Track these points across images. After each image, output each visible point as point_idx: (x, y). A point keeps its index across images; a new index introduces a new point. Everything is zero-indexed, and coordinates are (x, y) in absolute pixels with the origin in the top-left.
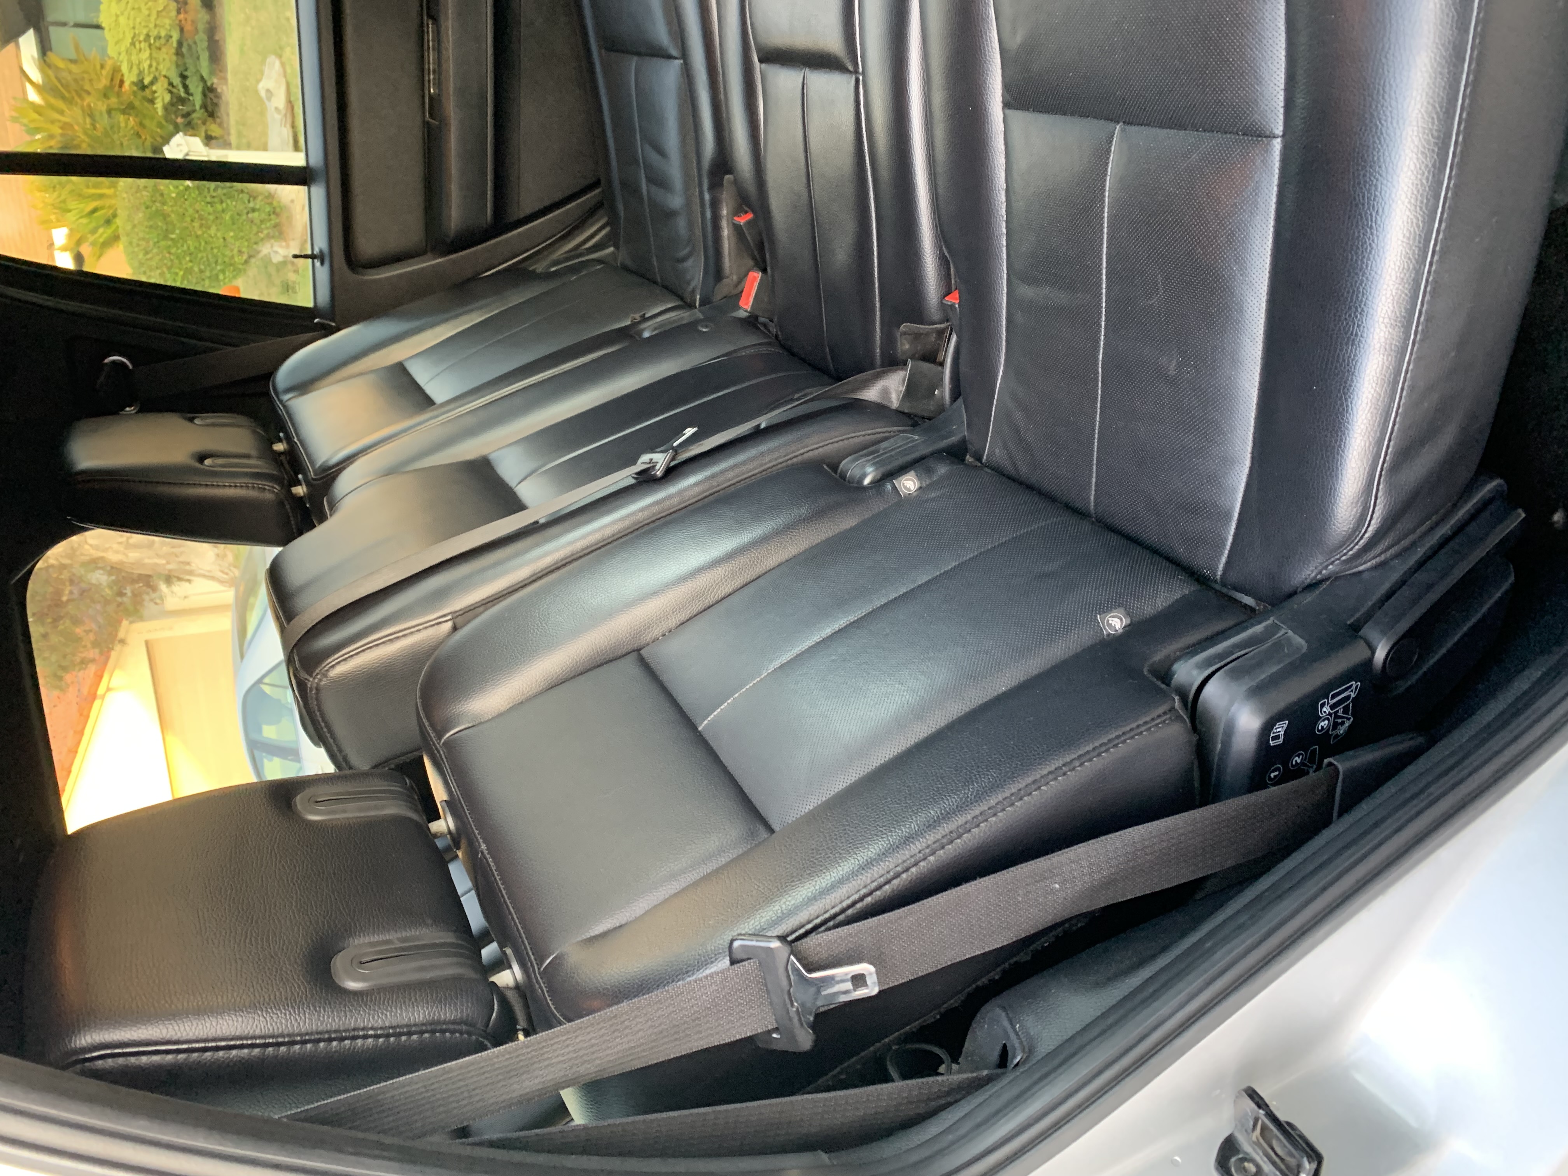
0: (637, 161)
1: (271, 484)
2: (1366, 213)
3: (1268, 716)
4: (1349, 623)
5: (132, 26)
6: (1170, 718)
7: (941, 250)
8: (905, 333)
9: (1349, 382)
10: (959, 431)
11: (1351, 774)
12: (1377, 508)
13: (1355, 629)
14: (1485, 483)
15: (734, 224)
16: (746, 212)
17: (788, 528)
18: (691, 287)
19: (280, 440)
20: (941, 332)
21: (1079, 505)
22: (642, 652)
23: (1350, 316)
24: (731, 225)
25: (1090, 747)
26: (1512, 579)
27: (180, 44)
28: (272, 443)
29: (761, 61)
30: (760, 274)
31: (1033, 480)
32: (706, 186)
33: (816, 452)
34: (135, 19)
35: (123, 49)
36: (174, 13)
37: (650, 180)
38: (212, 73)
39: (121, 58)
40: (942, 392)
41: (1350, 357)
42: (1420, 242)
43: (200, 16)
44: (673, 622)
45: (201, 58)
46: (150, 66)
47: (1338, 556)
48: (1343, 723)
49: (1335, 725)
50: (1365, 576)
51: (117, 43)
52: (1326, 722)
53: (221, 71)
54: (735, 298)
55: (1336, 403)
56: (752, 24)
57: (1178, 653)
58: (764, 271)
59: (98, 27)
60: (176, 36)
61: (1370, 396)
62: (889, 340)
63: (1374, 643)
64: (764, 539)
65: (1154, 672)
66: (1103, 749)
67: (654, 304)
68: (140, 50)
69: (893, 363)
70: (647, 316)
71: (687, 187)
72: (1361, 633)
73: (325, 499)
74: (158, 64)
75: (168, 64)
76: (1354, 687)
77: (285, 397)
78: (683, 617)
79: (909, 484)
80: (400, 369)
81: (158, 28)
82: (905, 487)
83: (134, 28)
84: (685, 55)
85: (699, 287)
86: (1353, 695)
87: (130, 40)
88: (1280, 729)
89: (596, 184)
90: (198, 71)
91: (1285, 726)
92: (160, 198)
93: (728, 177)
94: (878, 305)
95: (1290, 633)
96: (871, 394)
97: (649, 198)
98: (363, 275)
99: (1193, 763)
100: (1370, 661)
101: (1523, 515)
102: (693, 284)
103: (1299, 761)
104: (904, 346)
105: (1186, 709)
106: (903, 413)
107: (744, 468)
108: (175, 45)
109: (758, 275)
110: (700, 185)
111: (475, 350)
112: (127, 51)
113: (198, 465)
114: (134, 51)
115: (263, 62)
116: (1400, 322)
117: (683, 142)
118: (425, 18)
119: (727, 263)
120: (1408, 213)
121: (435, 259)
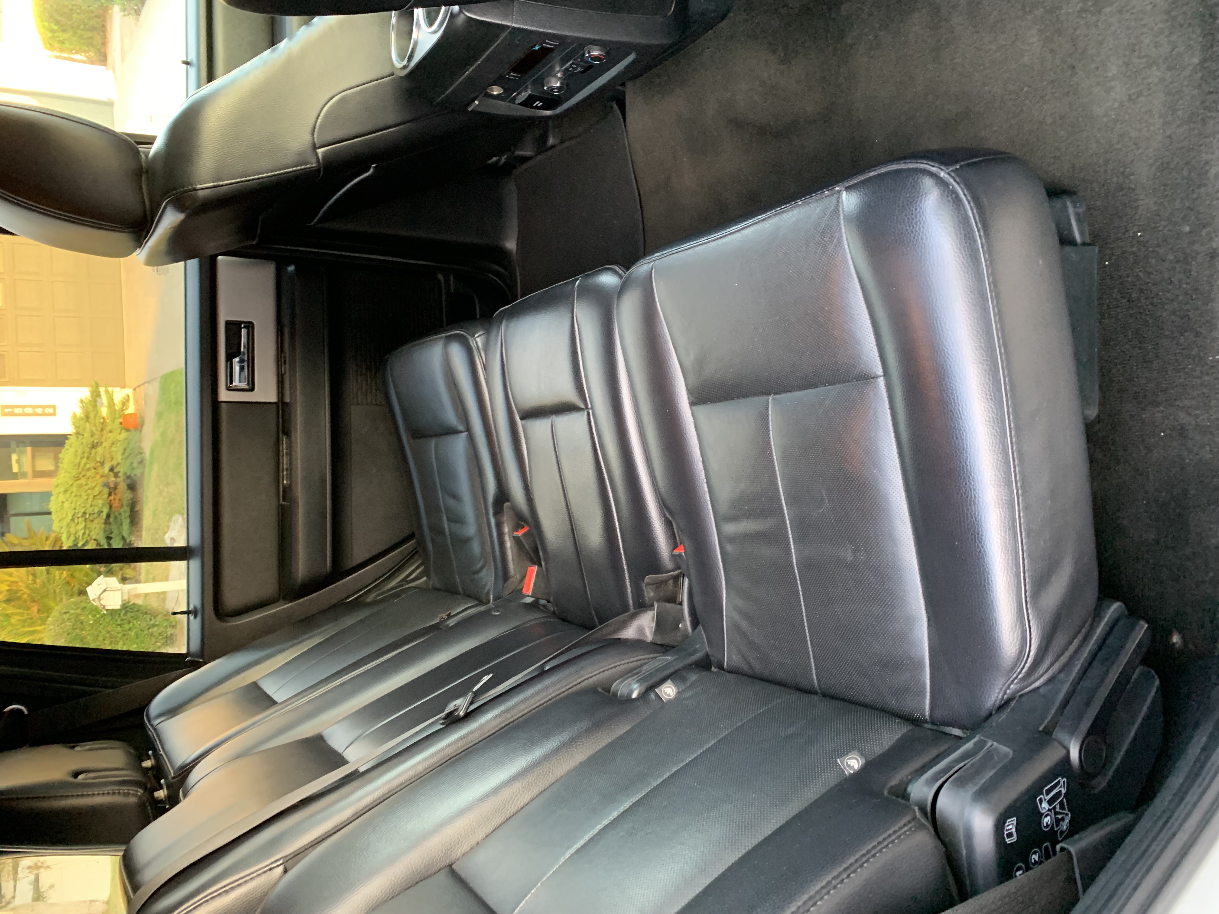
0: (439, 510)
1: (135, 789)
2: (955, 409)
3: (997, 815)
4: (1041, 729)
5: (73, 507)
6: (915, 826)
7: (665, 516)
8: (648, 584)
9: (980, 533)
10: (702, 649)
11: (1083, 854)
12: (1032, 630)
13: (1048, 732)
14: (1109, 607)
15: (514, 537)
16: (523, 527)
17: (573, 741)
18: (486, 591)
19: (149, 758)
20: (676, 579)
21: (804, 684)
22: (453, 866)
23: (966, 484)
24: (512, 538)
25: (852, 860)
26: (1157, 682)
27: (108, 516)
28: (143, 761)
29: (522, 419)
30: (537, 567)
31: (766, 674)
32: (491, 512)
33: (590, 680)
34: (76, 502)
35: (65, 524)
36: (106, 496)
37: (449, 520)
38: (131, 533)
39: (62, 530)
40: (685, 625)
41: (975, 514)
42: (998, 423)
43: (126, 495)
44: (479, 836)
45: (124, 524)
46: (84, 534)
47: (1015, 675)
48: (1063, 819)
49: (1058, 821)
50: (1042, 690)
51: (60, 521)
52: (1049, 818)
53: (138, 531)
54: (518, 593)
55: (976, 551)
56: (513, 396)
57: (909, 777)
58: (540, 565)
59: (49, 513)
60: (106, 511)
61: (999, 541)
62: (638, 592)
63: (1066, 743)
64: (555, 752)
65: (892, 791)
66: (864, 859)
67: (458, 605)
68: (78, 523)
69: (642, 606)
70: (452, 615)
71: (478, 517)
72: (1054, 736)
73: (181, 791)
74: (90, 532)
75: (98, 530)
76: (1062, 782)
77: (155, 722)
78: (488, 829)
79: (668, 691)
80: (255, 686)
81: (92, 508)
82: (666, 694)
83: (75, 509)
84: (468, 429)
85: (492, 589)
86: (1064, 792)
87: (71, 518)
88: (1011, 826)
89: (411, 537)
90: (120, 533)
91: (1015, 822)
92: (80, 626)
93: (507, 504)
94: (625, 567)
95: (995, 744)
96: (629, 633)
97: (450, 531)
98: (230, 622)
99: (944, 869)
100: (1067, 758)
101: (1146, 626)
102: (487, 588)
103: (1037, 859)
104: (649, 593)
105: (927, 818)
106: (657, 644)
107: (533, 701)
108: (105, 517)
109: (535, 568)
110: (487, 514)
111: (314, 662)
112: (68, 526)
113: (72, 780)
114: (73, 525)
115: (170, 520)
116: (1003, 482)
117: (472, 486)
118: (281, 434)
119: (511, 566)
120: (983, 404)
121: (286, 604)
